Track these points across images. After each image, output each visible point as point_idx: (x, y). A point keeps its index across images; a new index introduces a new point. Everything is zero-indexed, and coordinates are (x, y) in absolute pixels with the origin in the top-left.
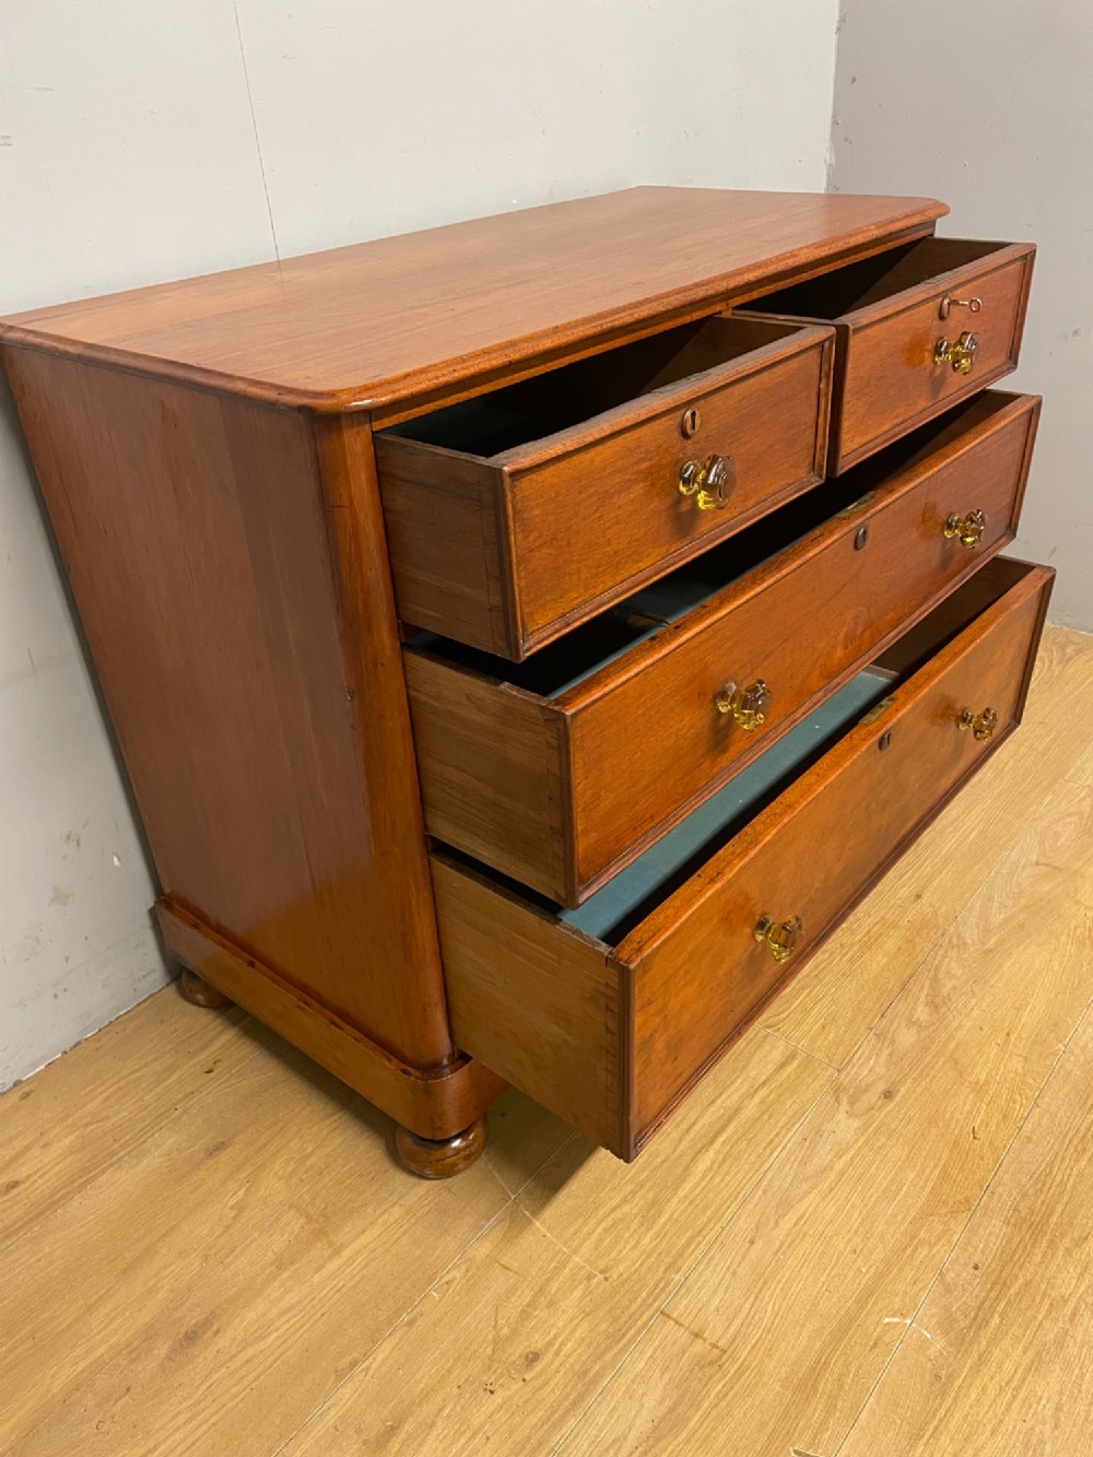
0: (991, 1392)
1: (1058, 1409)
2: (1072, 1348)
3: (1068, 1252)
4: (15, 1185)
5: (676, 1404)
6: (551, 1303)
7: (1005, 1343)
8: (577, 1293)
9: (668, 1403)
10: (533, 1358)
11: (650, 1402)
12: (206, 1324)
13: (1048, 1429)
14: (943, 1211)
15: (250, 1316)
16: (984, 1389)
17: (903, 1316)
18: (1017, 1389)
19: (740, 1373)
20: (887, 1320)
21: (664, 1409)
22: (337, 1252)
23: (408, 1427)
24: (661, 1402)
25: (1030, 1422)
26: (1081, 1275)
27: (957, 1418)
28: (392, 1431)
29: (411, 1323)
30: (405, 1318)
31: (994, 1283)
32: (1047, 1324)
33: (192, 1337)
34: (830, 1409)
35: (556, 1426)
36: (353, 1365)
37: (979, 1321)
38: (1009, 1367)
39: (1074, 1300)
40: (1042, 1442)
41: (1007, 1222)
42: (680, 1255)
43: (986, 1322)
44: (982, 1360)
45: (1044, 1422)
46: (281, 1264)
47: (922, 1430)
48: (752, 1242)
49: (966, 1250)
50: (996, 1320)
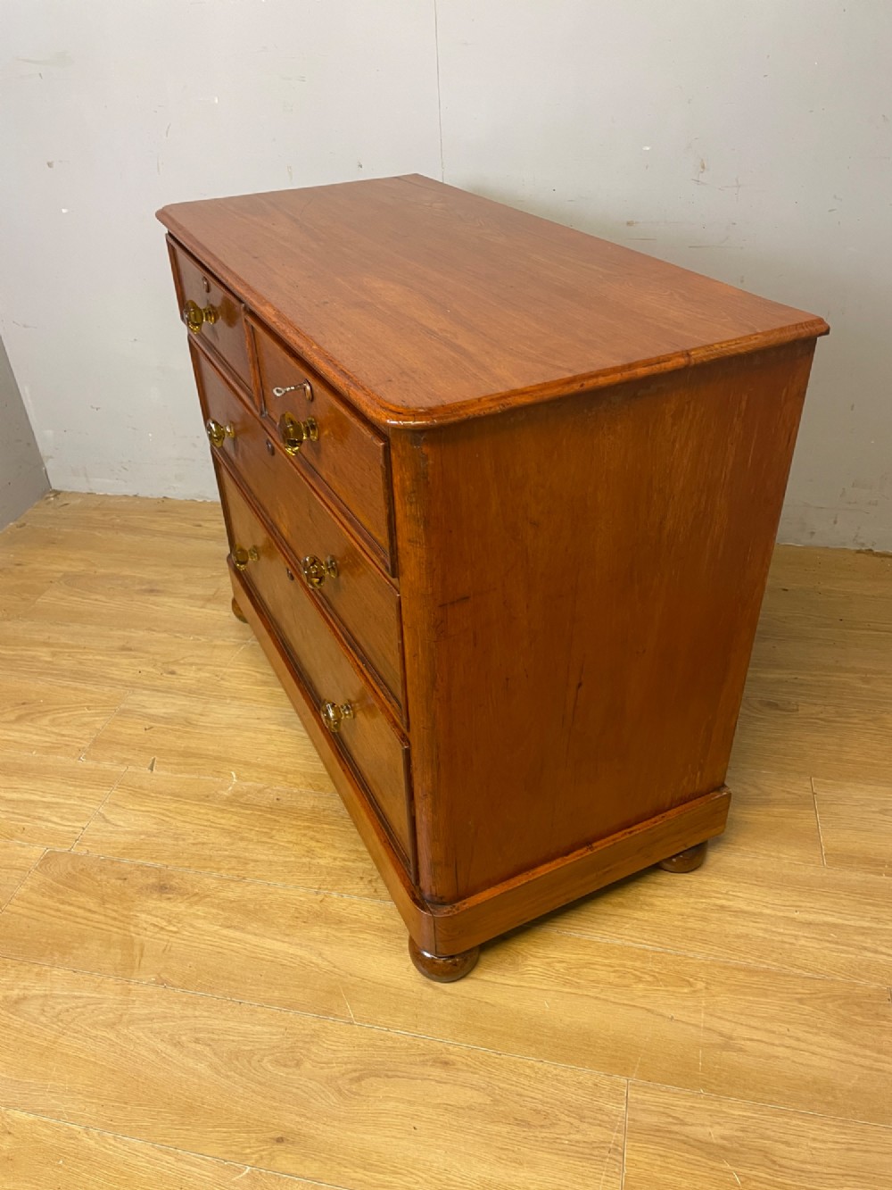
0: (205, 817)
1: (203, 844)
2: (242, 844)
3: (305, 835)
4: (200, 526)
5: (166, 718)
6: (200, 670)
7: (236, 818)
8: (208, 675)
9: (166, 716)
10: (173, 673)
11: (164, 710)
12: (158, 591)
13: (191, 841)
14: (310, 781)
15: (166, 599)
16: (207, 814)
17: (238, 778)
18: (211, 826)
19: (187, 732)
20: (233, 773)
21: (162, 715)
22: (202, 607)
23: (133, 653)
24: (165, 713)
25: (193, 834)
26: (291, 842)
27: (187, 807)
28: (130, 650)
29: (176, 637)
30: (178, 635)
31: (271, 808)
32: (253, 832)
33: (152, 591)
34: (178, 764)
35: (144, 689)
36: (154, 631)
37: (245, 806)
38: (223, 821)
39: (273, 841)
40: (184, 840)
41: (313, 807)
42: (241, 698)
43: (247, 809)
44: (222, 811)
45: (195, 839)
46: (191, 597)
47: (178, 796)
48: (258, 719)
49: (288, 793)
50: (249, 812)
